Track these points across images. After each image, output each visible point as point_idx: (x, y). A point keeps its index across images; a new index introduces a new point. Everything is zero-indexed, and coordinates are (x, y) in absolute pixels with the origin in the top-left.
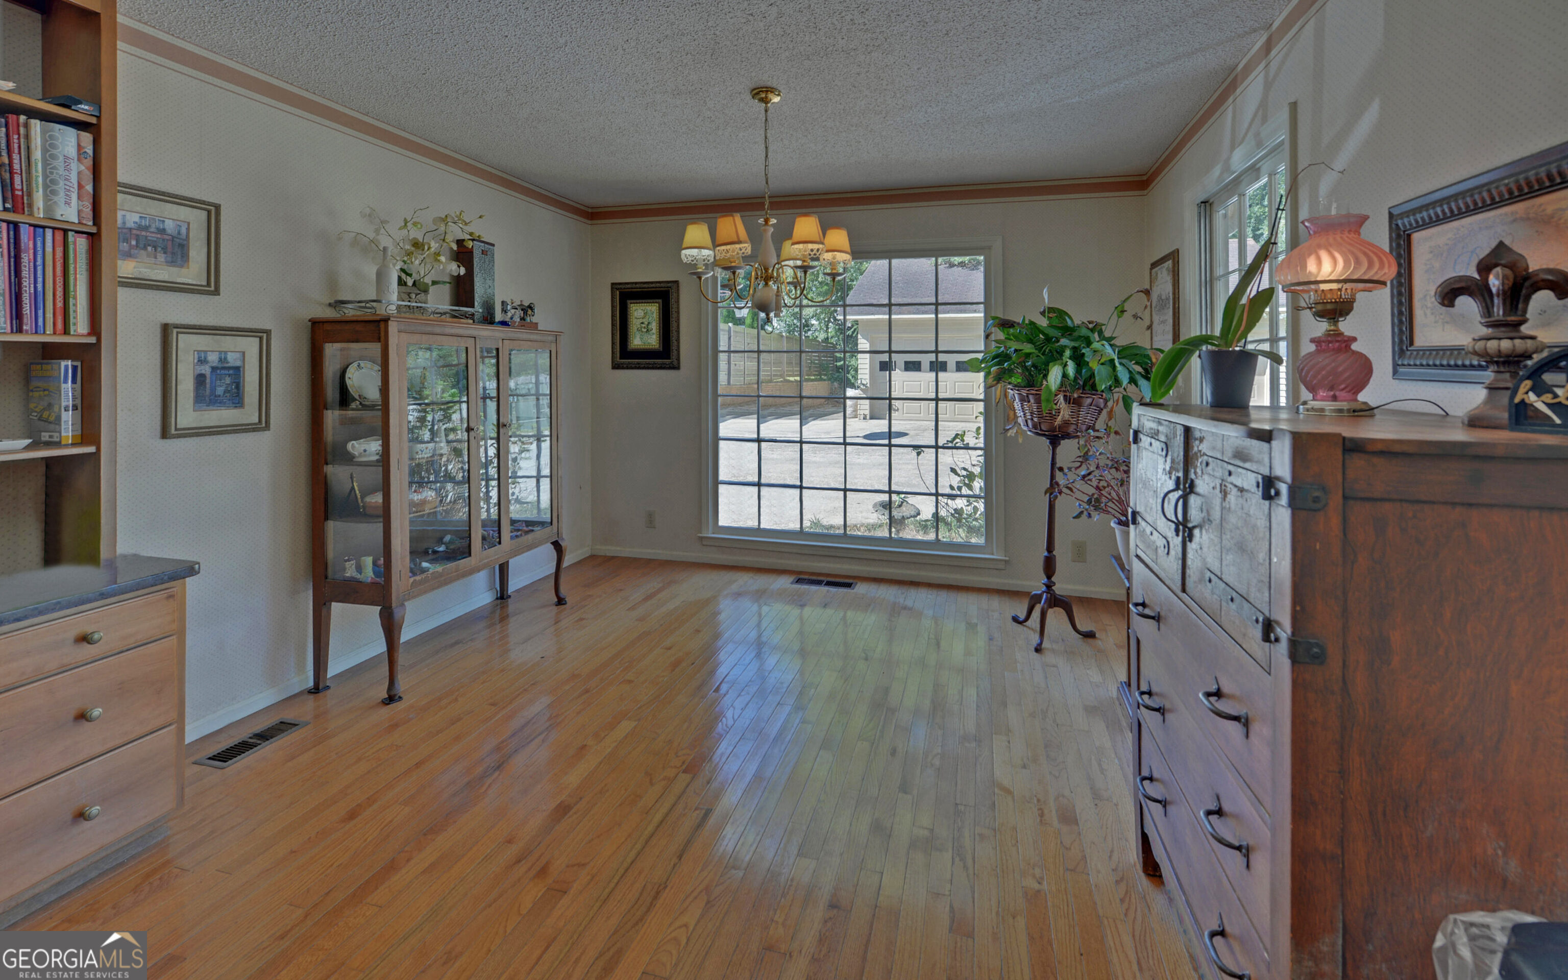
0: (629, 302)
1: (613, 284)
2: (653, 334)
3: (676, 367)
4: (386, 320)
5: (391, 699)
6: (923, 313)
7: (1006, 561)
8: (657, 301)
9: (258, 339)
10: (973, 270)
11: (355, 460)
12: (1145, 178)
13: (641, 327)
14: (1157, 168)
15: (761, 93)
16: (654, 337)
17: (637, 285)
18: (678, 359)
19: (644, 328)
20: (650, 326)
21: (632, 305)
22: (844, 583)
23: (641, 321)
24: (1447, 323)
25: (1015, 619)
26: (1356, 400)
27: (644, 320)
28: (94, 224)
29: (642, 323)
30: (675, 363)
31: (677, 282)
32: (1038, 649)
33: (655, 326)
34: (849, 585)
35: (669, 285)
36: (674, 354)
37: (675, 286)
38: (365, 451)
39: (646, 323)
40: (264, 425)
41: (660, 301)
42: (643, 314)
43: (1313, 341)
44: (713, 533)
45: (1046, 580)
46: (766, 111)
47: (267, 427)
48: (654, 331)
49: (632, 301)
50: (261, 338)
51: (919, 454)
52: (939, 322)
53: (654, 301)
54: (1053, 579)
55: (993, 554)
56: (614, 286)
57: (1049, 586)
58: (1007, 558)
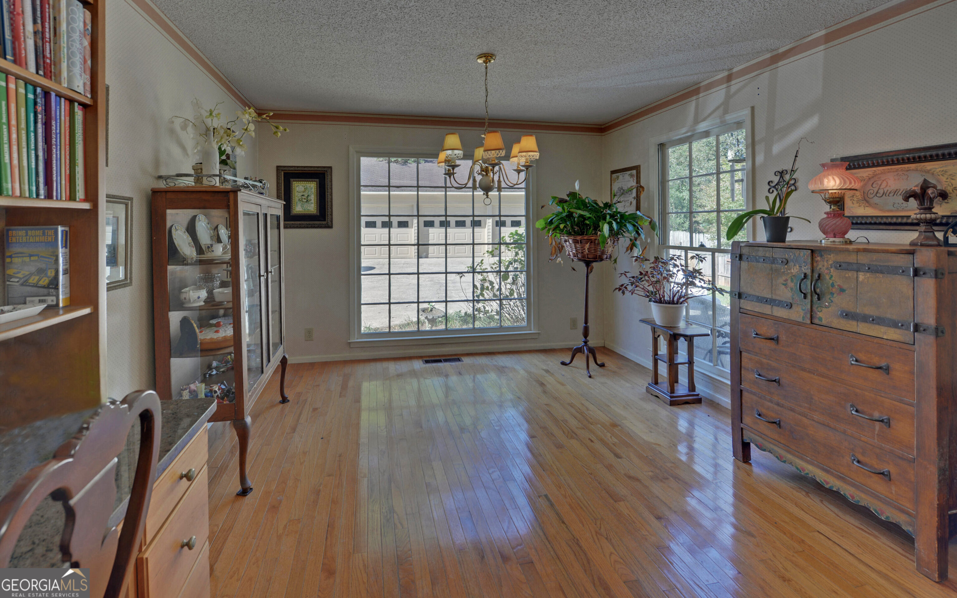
0: (292, 180)
1: (278, 167)
2: (312, 203)
3: (329, 226)
4: (235, 191)
5: (245, 492)
6: (379, 191)
7: (539, 333)
8: (315, 180)
9: (124, 206)
10: (403, 165)
11: (184, 306)
12: (603, 127)
13: (302, 199)
14: (618, 122)
15: (488, 57)
16: (313, 205)
17: (299, 169)
18: (332, 221)
19: (305, 199)
20: (309, 198)
21: (294, 183)
22: (455, 358)
23: (302, 194)
24: (867, 206)
25: (563, 363)
26: (845, 238)
27: (304, 194)
28: (92, 98)
29: (303, 195)
30: (330, 223)
31: (330, 168)
32: (590, 377)
33: (313, 198)
34: (459, 360)
35: (325, 169)
36: (328, 218)
37: (330, 170)
38: (199, 298)
39: (306, 195)
40: (129, 281)
41: (318, 180)
42: (303, 189)
43: (825, 213)
44: (357, 339)
45: (584, 339)
46: (486, 68)
47: (130, 284)
48: (313, 201)
49: (295, 180)
50: (127, 205)
51: (461, 277)
52: (391, 197)
53: (313, 180)
54: (588, 338)
55: (531, 330)
56: (279, 168)
57: (586, 342)
58: (540, 332)
